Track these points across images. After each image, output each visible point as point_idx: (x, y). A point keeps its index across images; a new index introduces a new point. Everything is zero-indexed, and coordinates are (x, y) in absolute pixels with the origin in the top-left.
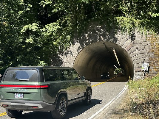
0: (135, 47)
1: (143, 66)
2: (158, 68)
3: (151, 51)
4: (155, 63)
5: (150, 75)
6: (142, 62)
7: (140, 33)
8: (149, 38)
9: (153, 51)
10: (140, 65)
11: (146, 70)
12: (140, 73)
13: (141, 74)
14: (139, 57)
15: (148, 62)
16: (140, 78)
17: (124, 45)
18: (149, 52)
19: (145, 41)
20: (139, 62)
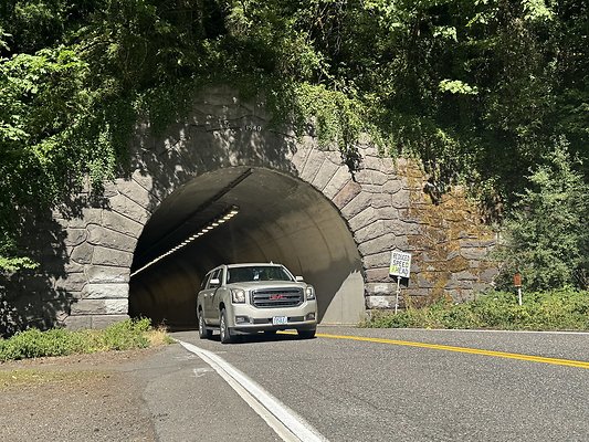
0: (363, 197)
1: (392, 263)
2: (432, 268)
3: (411, 212)
4: (425, 254)
5: (413, 292)
6: (390, 249)
7: (375, 150)
8: (402, 167)
9: (416, 212)
10: (384, 258)
11: (403, 275)
12: (384, 287)
13: (387, 292)
14: (378, 232)
15: (404, 248)
16: (387, 304)
17: (329, 187)
18: (405, 214)
19: (393, 176)
20: (379, 249)
